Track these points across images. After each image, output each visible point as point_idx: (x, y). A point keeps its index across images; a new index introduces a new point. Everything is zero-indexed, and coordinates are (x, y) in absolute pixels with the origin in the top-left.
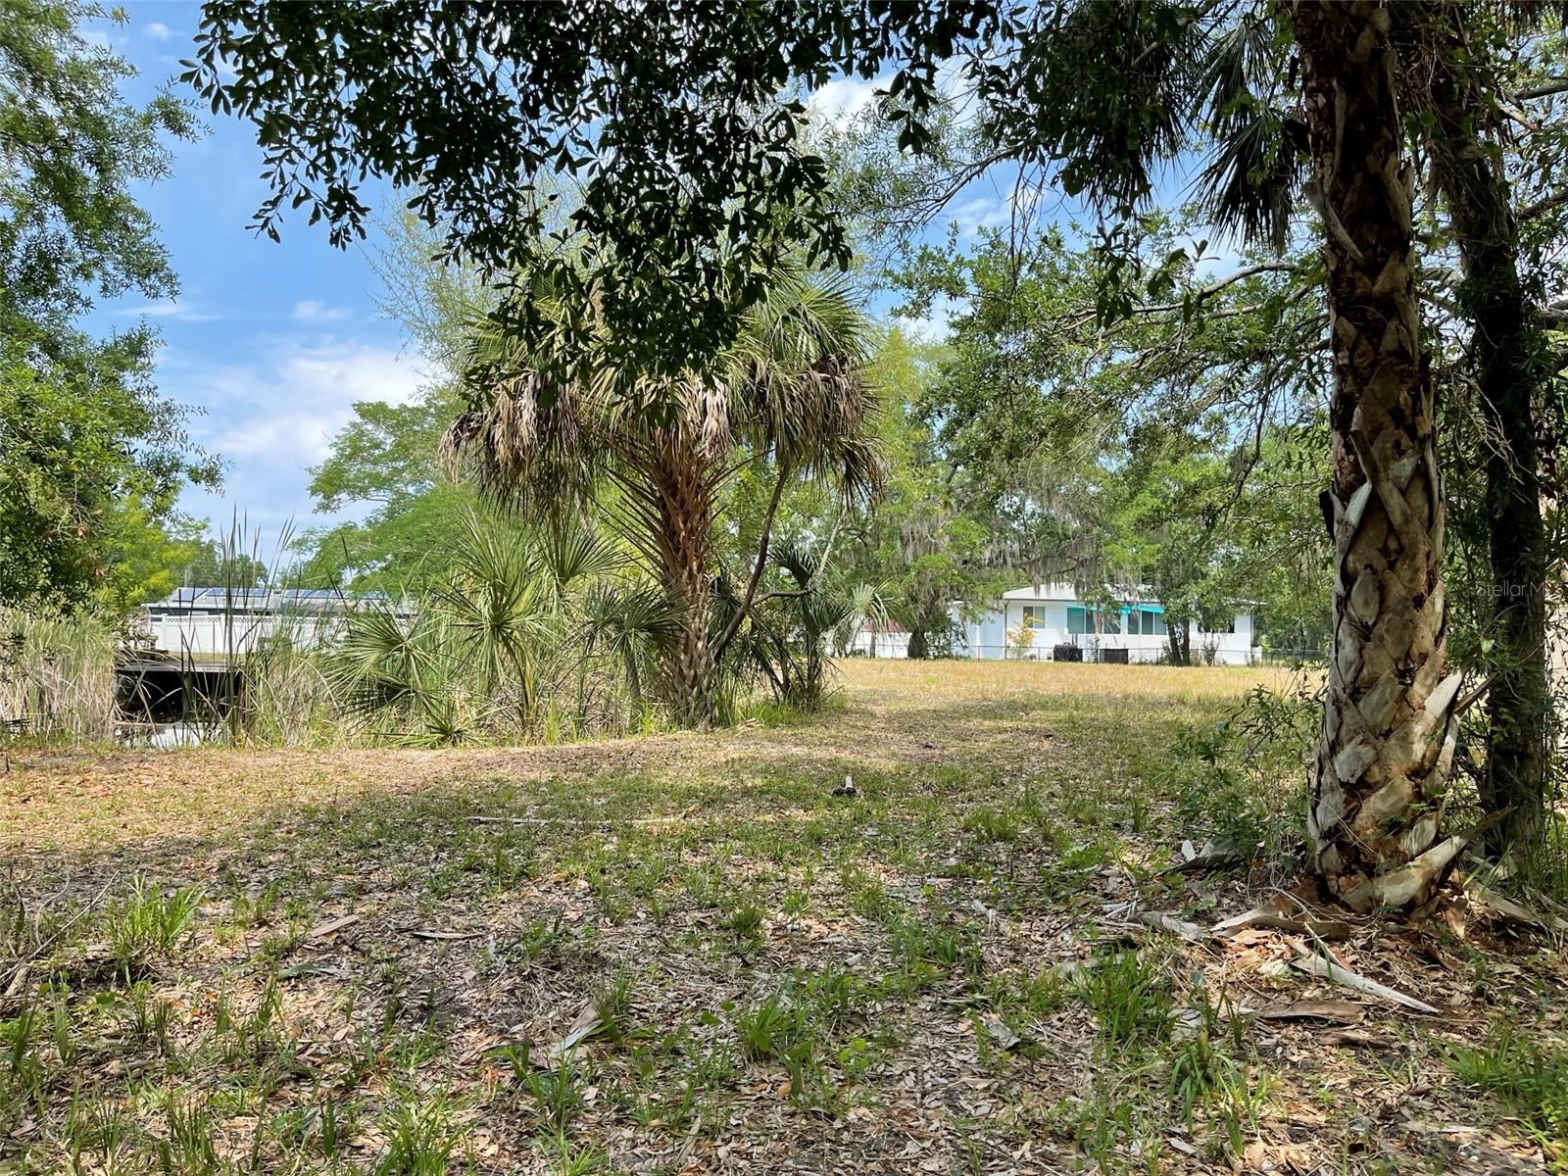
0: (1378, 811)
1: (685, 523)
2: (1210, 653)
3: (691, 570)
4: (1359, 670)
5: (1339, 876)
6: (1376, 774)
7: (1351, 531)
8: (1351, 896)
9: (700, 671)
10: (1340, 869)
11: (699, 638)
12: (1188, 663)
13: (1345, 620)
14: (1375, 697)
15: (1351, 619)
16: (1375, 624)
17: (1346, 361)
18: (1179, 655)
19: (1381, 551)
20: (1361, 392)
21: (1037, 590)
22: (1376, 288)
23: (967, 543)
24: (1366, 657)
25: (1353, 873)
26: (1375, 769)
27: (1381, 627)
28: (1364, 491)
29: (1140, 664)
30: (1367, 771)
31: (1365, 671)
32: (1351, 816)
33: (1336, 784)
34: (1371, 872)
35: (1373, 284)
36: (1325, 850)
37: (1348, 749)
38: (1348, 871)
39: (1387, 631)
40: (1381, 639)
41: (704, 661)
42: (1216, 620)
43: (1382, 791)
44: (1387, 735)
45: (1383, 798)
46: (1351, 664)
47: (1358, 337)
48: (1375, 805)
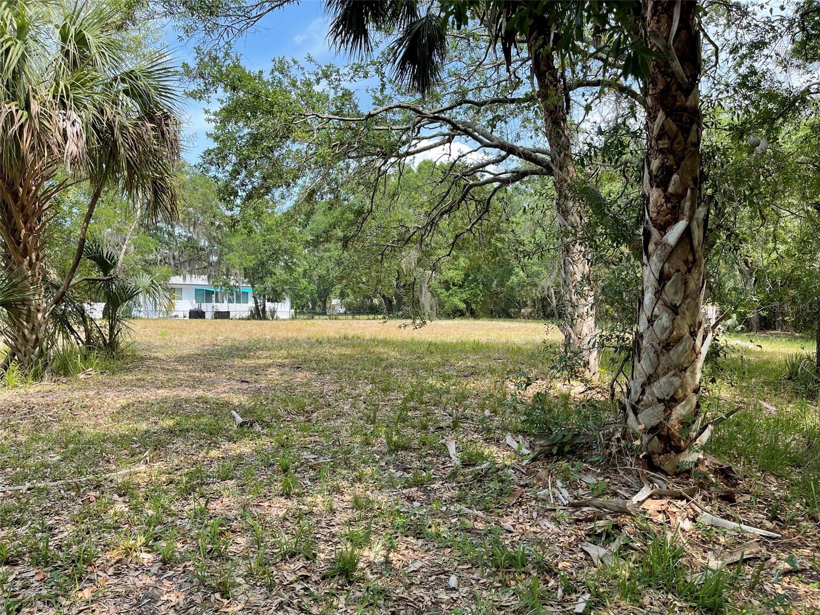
0: (681, 415)
1: (25, 223)
2: (273, 312)
4: (671, 333)
5: (660, 455)
6: (680, 393)
7: (669, 249)
8: (667, 467)
9: (41, 335)
10: (660, 451)
11: (38, 311)
12: (265, 318)
13: (660, 302)
14: (680, 348)
15: (665, 304)
16: (680, 305)
17: (666, 146)
18: (259, 314)
19: (684, 262)
20: (678, 166)
22: (688, 104)
24: (676, 325)
25: (667, 452)
26: (680, 391)
27: (684, 306)
28: (681, 226)
30: (676, 392)
31: (675, 333)
32: (667, 419)
33: (656, 400)
34: (679, 450)
35: (686, 101)
36: (650, 440)
37: (663, 380)
38: (665, 451)
39: (687, 309)
40: (684, 313)
43: (683, 403)
44: (685, 370)
45: (684, 406)
46: (666, 329)
47: (678, 131)
48: (679, 411)
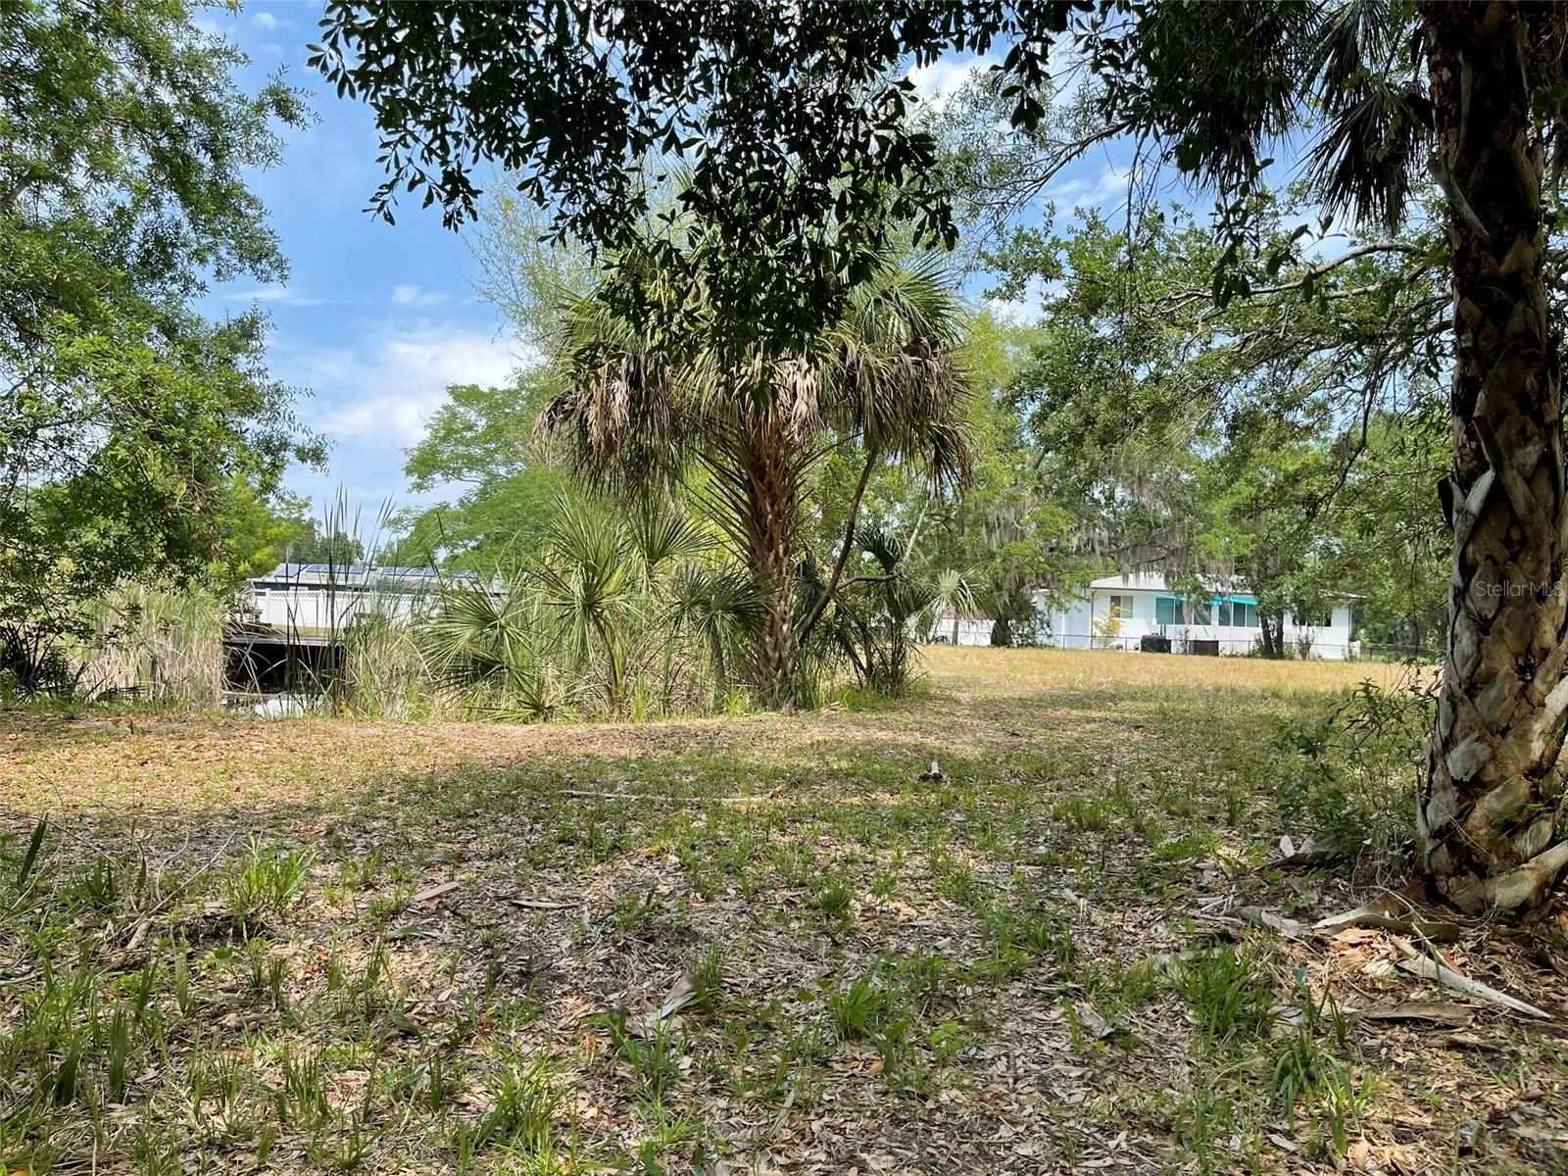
0: (1492, 811)
1: (772, 506)
2: (1305, 647)
3: (777, 553)
4: (1477, 665)
5: (1449, 876)
6: (1491, 772)
7: (1471, 520)
8: (1461, 897)
9: (785, 654)
10: (1450, 869)
11: (784, 621)
12: (1281, 656)
13: (1462, 613)
14: (1493, 693)
15: (1469, 614)
16: (1494, 617)
17: (1469, 344)
18: (1272, 648)
19: (1503, 542)
20: (1485, 376)
21: (1126, 578)
22: (1503, 268)
23: (1054, 530)
24: (1484, 652)
25: (1464, 873)
26: (1491, 768)
27: (1502, 620)
28: (1486, 480)
29: (1232, 656)
30: (1482, 769)
31: (1483, 666)
32: (1463, 815)
33: (1449, 782)
34: (1483, 873)
35: (1500, 264)
36: (1435, 849)
37: (1462, 746)
38: (1458, 872)
39: (1507, 624)
40: (1501, 633)
41: (789, 642)
42: (1312, 613)
43: (1498, 790)
44: (1504, 732)
45: (1499, 797)
46: (1468, 658)
47: (1483, 318)
48: (1489, 804)
